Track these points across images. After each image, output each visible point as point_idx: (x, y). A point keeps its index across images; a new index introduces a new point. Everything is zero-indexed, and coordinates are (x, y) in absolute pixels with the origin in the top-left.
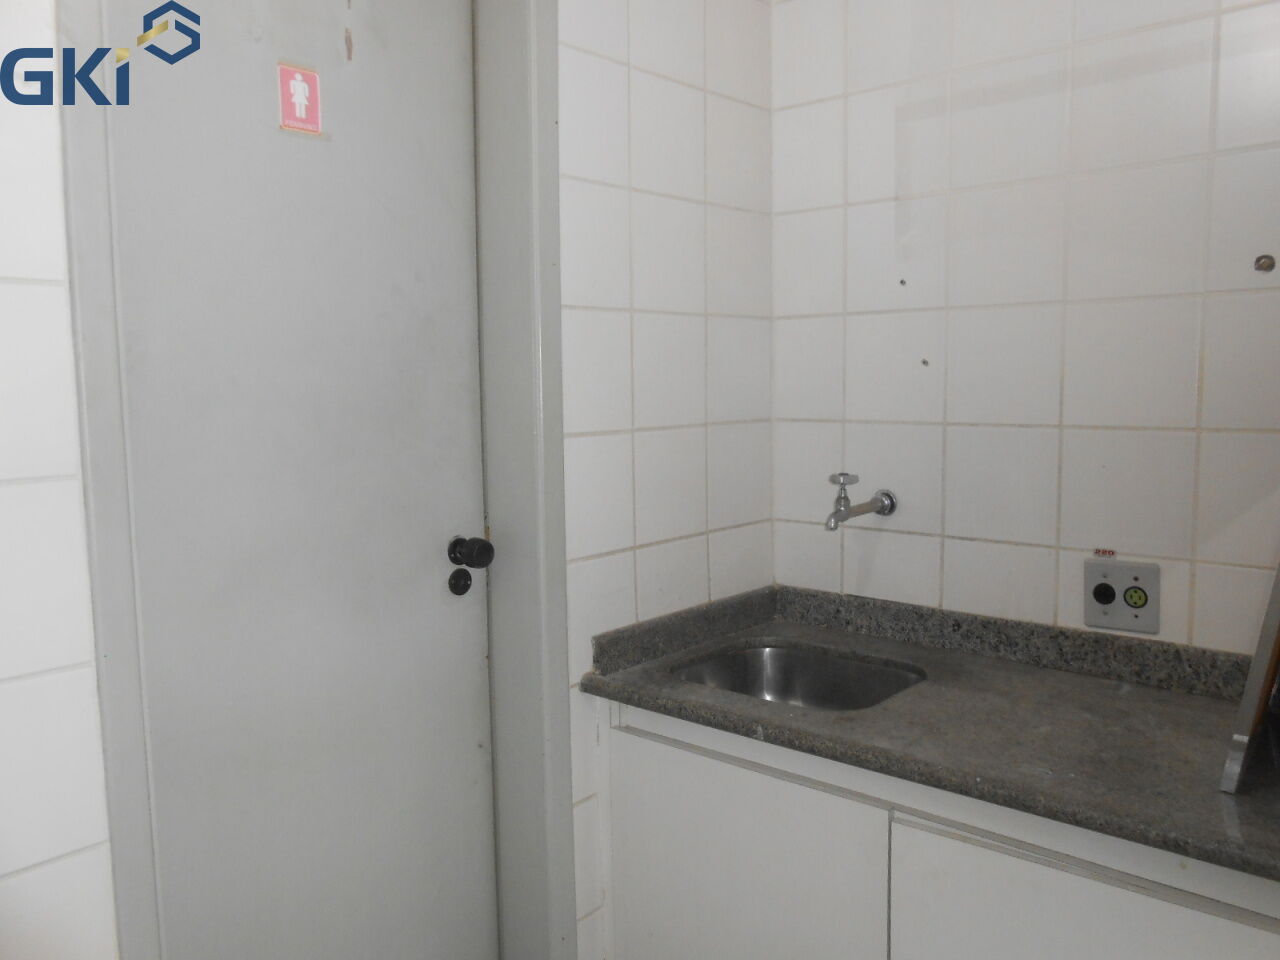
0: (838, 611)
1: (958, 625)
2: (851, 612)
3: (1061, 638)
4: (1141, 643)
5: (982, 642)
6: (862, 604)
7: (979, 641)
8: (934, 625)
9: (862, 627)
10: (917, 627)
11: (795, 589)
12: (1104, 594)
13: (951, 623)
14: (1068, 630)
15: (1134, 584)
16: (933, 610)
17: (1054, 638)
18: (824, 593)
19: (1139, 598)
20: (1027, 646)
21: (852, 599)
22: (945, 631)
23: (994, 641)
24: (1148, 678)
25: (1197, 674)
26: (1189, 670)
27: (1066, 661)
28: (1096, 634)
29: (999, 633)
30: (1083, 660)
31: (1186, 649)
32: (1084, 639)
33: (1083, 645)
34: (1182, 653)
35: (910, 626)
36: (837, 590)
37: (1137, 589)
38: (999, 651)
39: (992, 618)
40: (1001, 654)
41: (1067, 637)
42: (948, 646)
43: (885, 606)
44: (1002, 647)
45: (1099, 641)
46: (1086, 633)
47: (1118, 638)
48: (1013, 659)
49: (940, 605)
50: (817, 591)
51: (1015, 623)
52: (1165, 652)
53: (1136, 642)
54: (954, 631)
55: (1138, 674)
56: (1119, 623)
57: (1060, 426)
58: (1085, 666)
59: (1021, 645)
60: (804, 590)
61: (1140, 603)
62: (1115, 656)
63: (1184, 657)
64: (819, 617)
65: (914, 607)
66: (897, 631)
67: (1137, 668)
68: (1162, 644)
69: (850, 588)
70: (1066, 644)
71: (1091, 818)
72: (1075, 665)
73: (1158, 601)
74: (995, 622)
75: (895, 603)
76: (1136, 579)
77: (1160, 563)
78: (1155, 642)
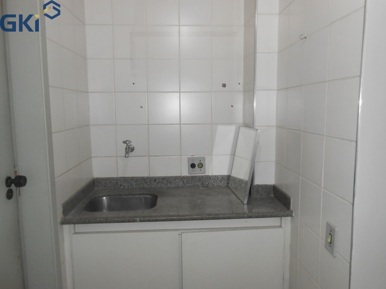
0: (117, 183)
1: (155, 180)
2: (122, 182)
3: (183, 179)
4: (202, 176)
5: (163, 184)
6: (125, 179)
7: (162, 183)
8: (148, 181)
9: (126, 186)
10: (143, 183)
11: (101, 178)
12: (193, 166)
13: (153, 180)
14: (185, 176)
15: (200, 162)
16: (148, 177)
17: (182, 179)
18: (112, 178)
19: (201, 165)
20: (175, 182)
21: (121, 178)
22: (152, 183)
23: (166, 183)
24: (204, 184)
25: (215, 181)
26: (213, 181)
27: (185, 184)
28: (191, 176)
29: (167, 180)
30: (189, 183)
31: (212, 176)
32: (189, 178)
33: (189, 179)
34: (211, 177)
35: (141, 183)
36: (116, 176)
37: (201, 163)
38: (167, 185)
39: (165, 177)
40: (168, 186)
41: (185, 178)
42: (153, 187)
43: (132, 178)
44: (168, 184)
45: (193, 178)
46: (189, 176)
47: (197, 176)
48: (171, 186)
49: (149, 175)
50: (109, 178)
51: (171, 177)
52: (207, 177)
53: (201, 176)
54: (154, 182)
55: (202, 184)
56: (197, 172)
57: (180, 124)
58: (190, 185)
59: (173, 182)
60: (105, 178)
61: (201, 167)
62: (196, 181)
63: (212, 178)
64: (111, 185)
65: (142, 177)
66: (137, 185)
67: (201, 183)
68: (207, 176)
69: (120, 175)
70: (185, 180)
71: (233, 216)
72: (187, 185)
73: (205, 165)
74: (166, 178)
75: (136, 177)
76: (200, 161)
77: (204, 156)
78: (205, 176)
